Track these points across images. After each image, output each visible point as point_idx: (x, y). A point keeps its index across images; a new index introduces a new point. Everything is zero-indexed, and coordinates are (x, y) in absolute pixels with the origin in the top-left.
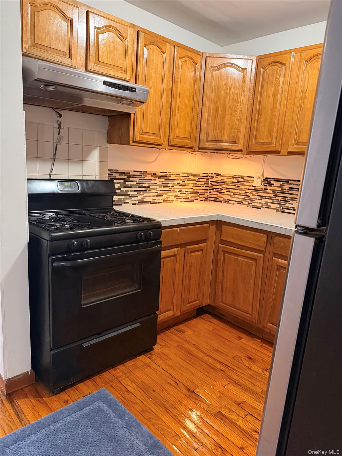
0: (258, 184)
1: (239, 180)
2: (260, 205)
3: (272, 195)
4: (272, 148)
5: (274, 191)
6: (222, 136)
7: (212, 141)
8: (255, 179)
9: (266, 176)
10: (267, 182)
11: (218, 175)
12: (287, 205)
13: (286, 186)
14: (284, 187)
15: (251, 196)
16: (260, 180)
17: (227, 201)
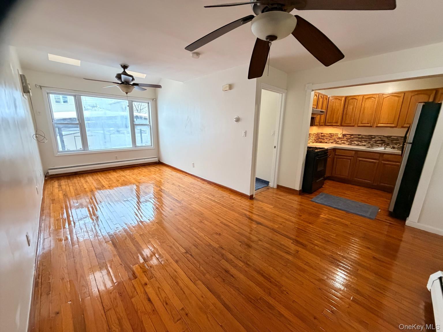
0: (340, 136)
1: (331, 135)
2: (341, 143)
3: (346, 140)
4: (352, 125)
5: (347, 138)
6: (333, 121)
7: (330, 123)
8: (339, 135)
9: (343, 133)
10: (344, 135)
11: (322, 133)
12: (352, 143)
13: (352, 137)
14: (351, 137)
15: (337, 140)
16: (341, 135)
17: (326, 142)
